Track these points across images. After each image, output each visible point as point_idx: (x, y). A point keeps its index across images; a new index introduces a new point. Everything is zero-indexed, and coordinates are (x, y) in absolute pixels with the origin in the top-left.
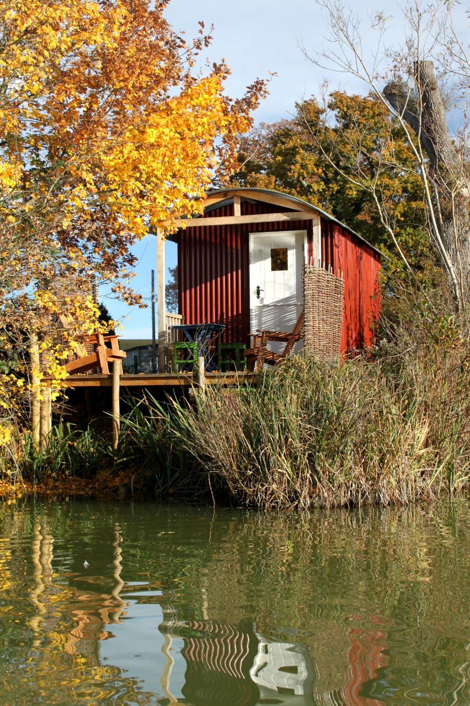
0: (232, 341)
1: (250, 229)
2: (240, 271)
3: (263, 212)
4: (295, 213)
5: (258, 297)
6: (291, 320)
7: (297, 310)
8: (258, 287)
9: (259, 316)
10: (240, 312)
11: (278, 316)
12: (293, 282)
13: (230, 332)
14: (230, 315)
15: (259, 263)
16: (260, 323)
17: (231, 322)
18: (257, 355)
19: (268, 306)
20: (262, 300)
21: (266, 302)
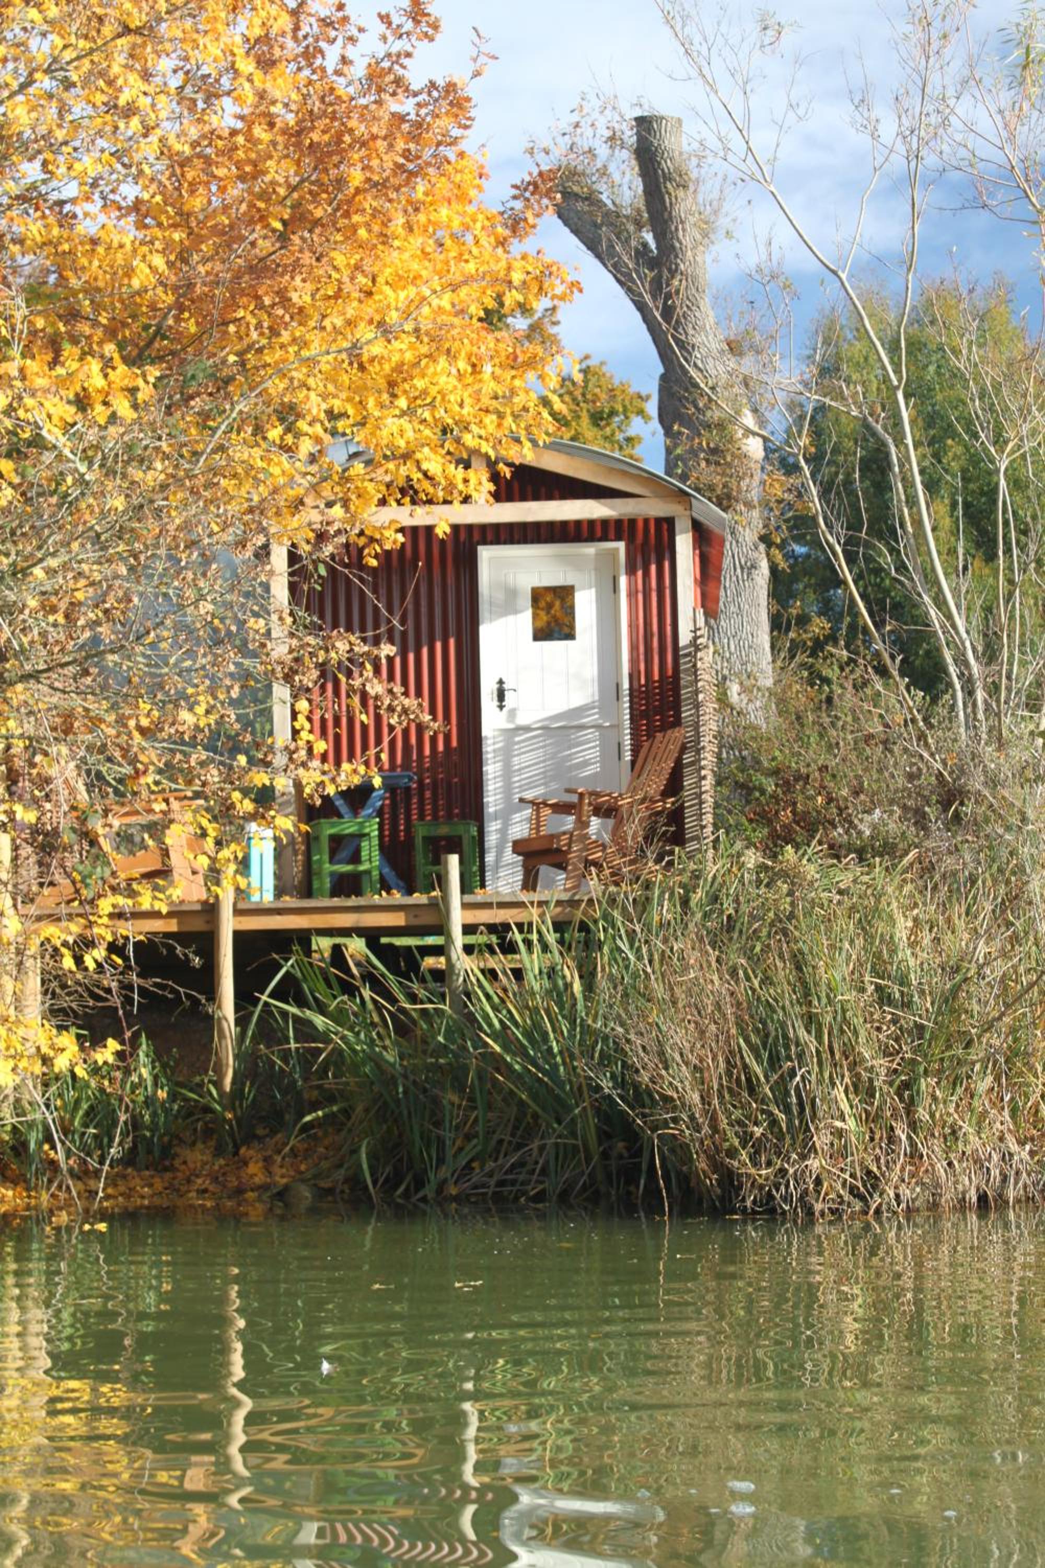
0: (435, 817)
1: (476, 536)
2: (452, 642)
3: (550, 497)
4: (631, 501)
5: (501, 707)
6: (586, 763)
7: (602, 738)
8: (501, 682)
9: (507, 754)
10: (454, 743)
11: (555, 754)
12: (591, 670)
13: (428, 794)
14: (427, 752)
15: (503, 620)
16: (507, 772)
17: (433, 770)
18: (569, 852)
19: (527, 729)
20: (512, 713)
21: (523, 719)
